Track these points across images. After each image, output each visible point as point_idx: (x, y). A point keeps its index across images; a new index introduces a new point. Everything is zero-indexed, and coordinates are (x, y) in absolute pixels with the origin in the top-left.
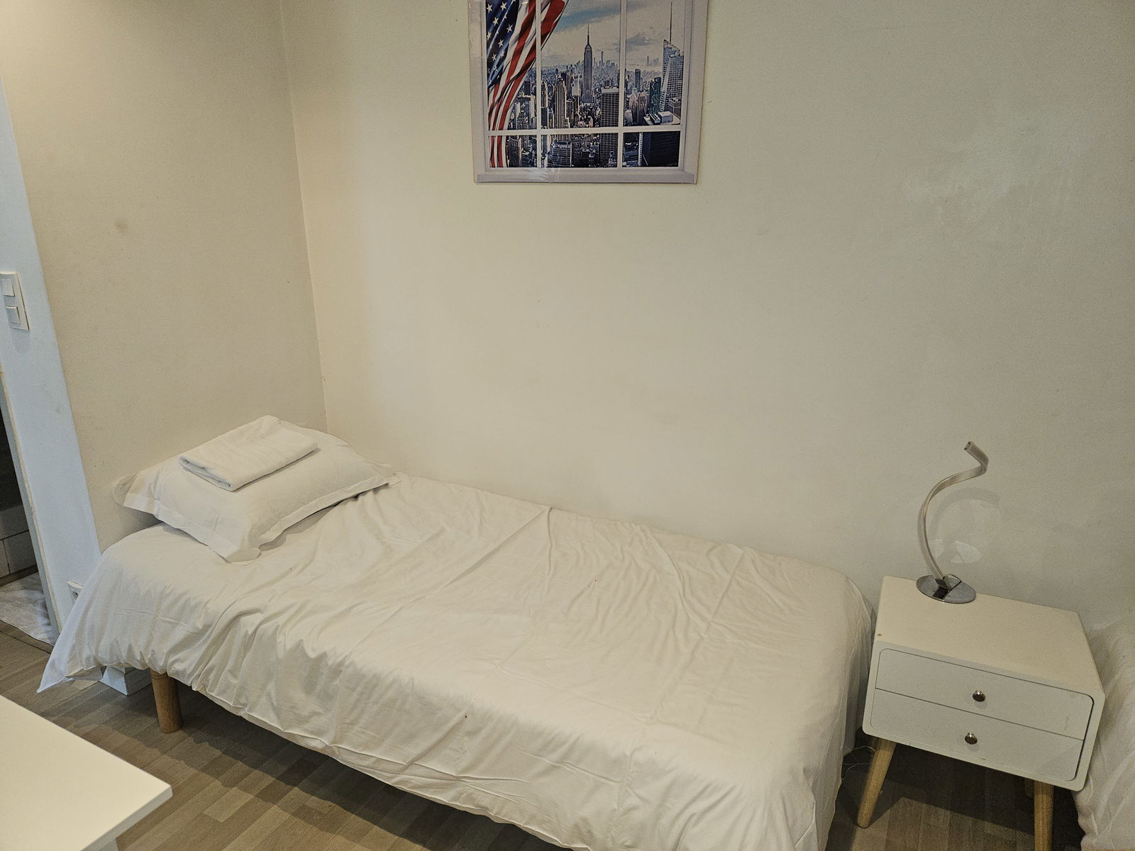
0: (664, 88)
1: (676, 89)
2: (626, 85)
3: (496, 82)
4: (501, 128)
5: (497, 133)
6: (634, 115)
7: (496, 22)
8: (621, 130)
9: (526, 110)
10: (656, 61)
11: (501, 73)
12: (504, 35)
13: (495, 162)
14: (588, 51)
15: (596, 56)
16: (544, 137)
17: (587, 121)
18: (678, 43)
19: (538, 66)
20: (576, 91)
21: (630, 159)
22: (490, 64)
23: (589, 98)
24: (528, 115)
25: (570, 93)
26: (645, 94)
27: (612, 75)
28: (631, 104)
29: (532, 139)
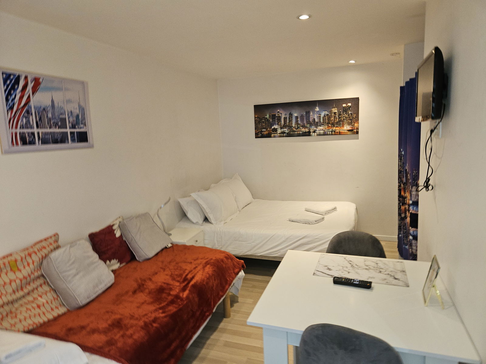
0: (80, 117)
1: (83, 118)
2: (68, 115)
3: (12, 108)
4: (16, 127)
5: (14, 131)
6: (72, 125)
7: (8, 82)
8: (69, 130)
10: (76, 109)
11: (14, 105)
12: (13, 88)
13: (14, 142)
14: (53, 101)
15: (56, 105)
16: (38, 133)
17: (56, 127)
18: (82, 104)
19: (32, 103)
20: (50, 115)
21: (73, 140)
22: (7, 100)
23: (55, 118)
24: (29, 122)
25: (47, 117)
26: (75, 119)
27: (62, 111)
28: (70, 121)
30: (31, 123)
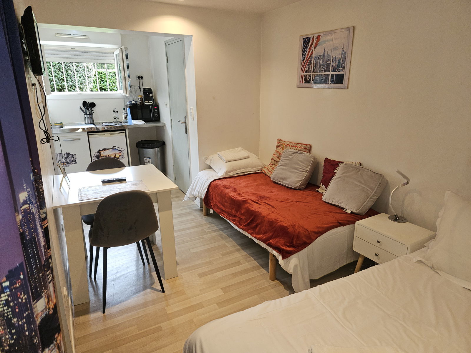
0: (341, 62)
1: (344, 62)
2: (332, 61)
3: (304, 60)
4: (304, 73)
5: (303, 74)
6: (334, 69)
7: (305, 44)
8: (330, 73)
9: (309, 67)
10: (340, 54)
11: (305, 58)
12: (306, 47)
13: (301, 82)
14: (325, 51)
15: (326, 52)
16: (313, 75)
17: (323, 71)
18: (345, 49)
19: (313, 56)
20: (321, 63)
21: (332, 81)
22: (303, 55)
23: (324, 64)
24: (310, 69)
25: (320, 63)
26: (337, 63)
27: (329, 58)
28: (333, 66)
29: (310, 76)
30: (311, 69)
